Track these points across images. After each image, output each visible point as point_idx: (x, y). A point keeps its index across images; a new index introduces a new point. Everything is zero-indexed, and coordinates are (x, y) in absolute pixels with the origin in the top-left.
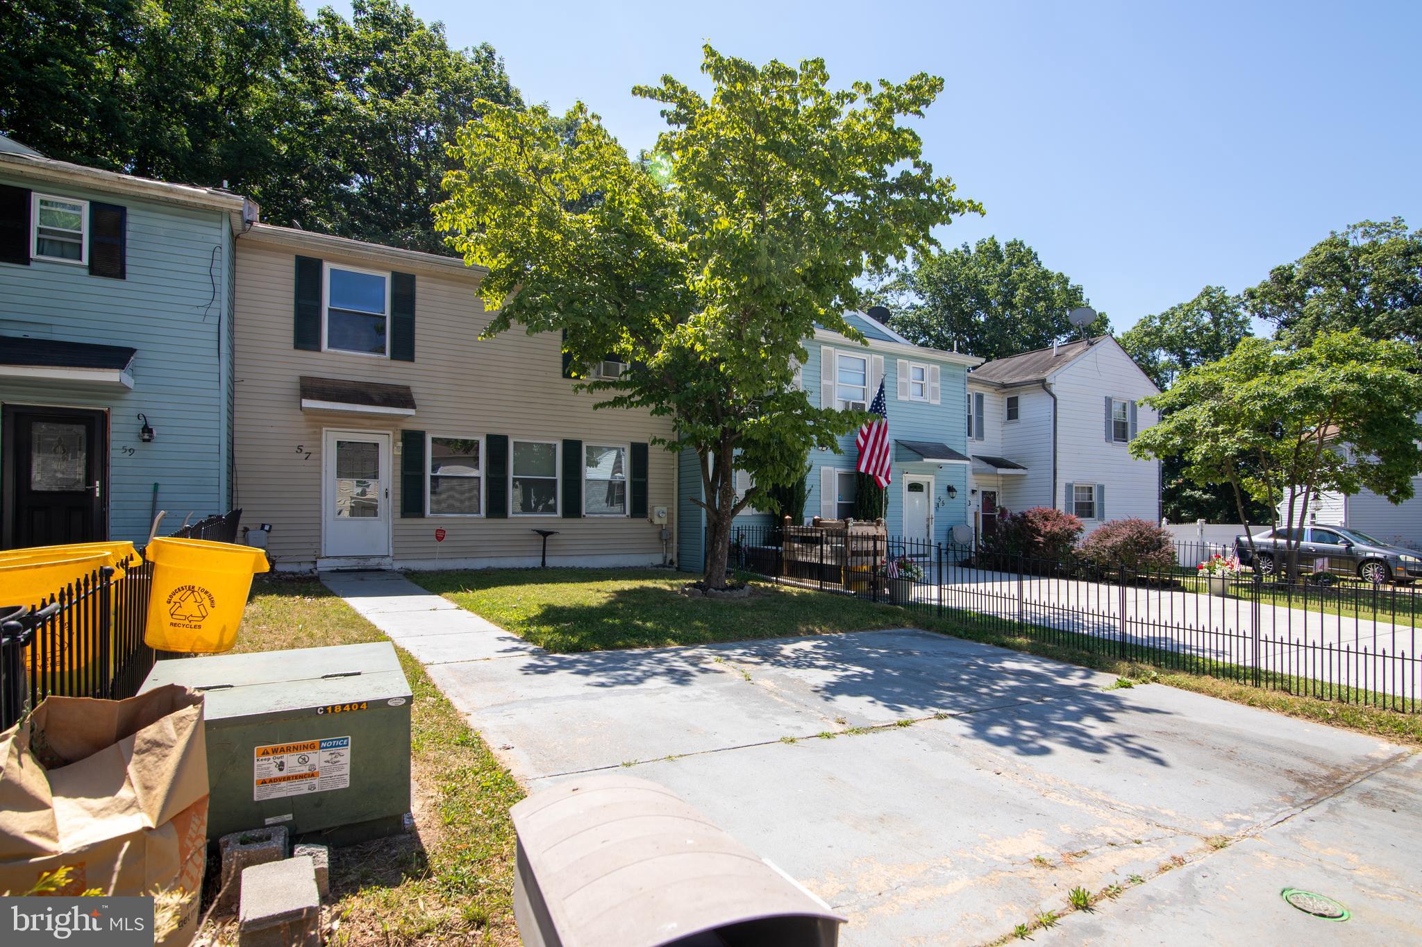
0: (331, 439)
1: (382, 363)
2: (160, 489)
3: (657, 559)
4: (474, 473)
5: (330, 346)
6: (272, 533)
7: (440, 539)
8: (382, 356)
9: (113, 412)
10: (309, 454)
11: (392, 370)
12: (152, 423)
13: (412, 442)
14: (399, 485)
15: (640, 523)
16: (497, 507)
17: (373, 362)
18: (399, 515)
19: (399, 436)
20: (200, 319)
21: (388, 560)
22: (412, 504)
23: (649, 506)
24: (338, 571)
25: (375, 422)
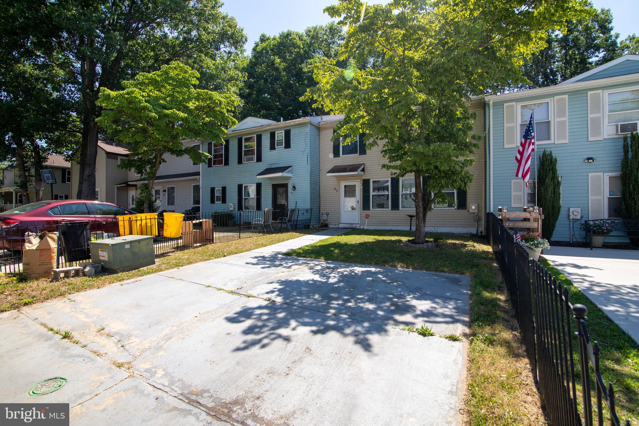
0: (343, 184)
1: (357, 157)
2: (297, 203)
3: (473, 231)
4: (386, 193)
5: (343, 154)
6: (329, 215)
7: (367, 218)
8: (357, 155)
9: (289, 183)
10: (337, 190)
11: (360, 159)
12: (296, 185)
13: (366, 183)
14: (362, 199)
15: (462, 212)
16: (395, 206)
17: (354, 157)
18: (362, 209)
19: (362, 182)
20: (302, 155)
21: (359, 225)
22: (366, 205)
23: (468, 203)
24: (344, 228)
25: (355, 178)
